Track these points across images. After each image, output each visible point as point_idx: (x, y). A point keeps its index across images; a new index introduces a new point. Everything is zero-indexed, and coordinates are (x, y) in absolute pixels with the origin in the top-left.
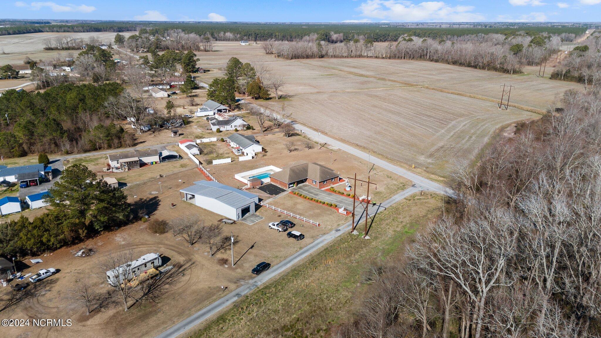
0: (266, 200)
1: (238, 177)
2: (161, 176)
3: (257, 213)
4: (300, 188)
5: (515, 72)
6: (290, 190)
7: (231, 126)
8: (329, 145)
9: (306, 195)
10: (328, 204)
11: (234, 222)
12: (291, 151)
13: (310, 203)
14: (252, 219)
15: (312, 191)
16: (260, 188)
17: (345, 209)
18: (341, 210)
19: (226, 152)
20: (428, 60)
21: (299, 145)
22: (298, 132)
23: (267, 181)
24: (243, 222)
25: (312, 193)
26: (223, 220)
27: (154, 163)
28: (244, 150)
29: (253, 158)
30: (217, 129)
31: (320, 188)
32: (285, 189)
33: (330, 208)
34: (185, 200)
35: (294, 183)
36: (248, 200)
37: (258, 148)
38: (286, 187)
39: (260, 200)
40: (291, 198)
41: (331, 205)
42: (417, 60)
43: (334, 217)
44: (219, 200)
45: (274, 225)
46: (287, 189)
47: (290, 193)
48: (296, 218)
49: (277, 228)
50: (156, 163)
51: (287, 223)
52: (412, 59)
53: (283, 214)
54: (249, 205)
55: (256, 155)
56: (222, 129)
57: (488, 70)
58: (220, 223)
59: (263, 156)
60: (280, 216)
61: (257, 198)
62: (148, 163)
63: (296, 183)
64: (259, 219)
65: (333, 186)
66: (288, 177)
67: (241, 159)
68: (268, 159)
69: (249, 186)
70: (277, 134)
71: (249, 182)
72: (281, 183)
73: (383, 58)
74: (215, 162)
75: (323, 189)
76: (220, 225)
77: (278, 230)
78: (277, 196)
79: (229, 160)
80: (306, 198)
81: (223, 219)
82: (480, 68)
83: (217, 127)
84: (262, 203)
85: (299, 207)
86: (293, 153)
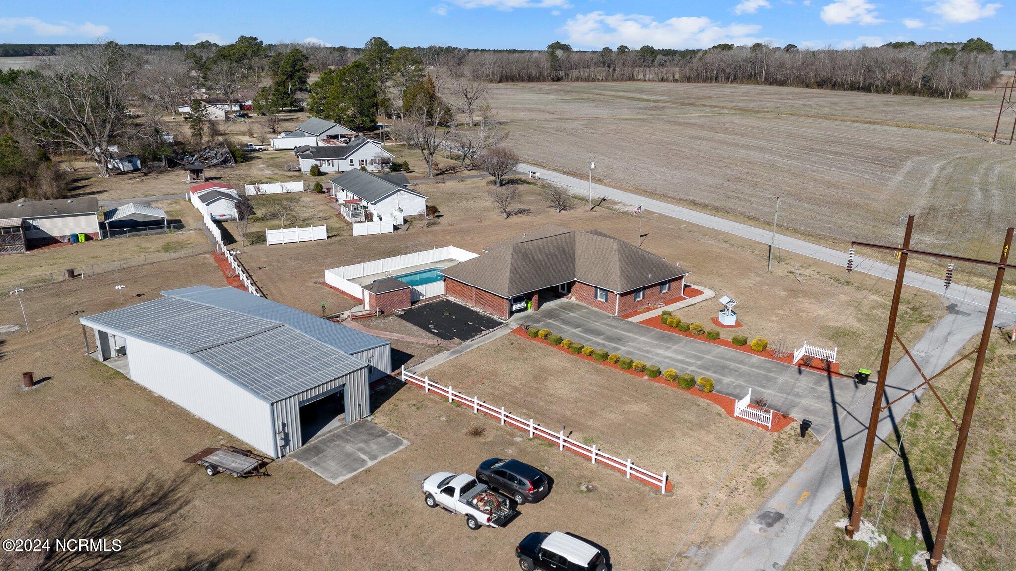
0: (422, 360)
1: (335, 277)
2: (72, 273)
3: (380, 419)
4: (550, 314)
5: (955, 96)
6: (514, 322)
7: (351, 160)
8: (615, 203)
9: (578, 342)
10: (675, 378)
11: (262, 467)
12: (509, 215)
13: (597, 371)
14: (349, 448)
15: (598, 325)
16: (408, 316)
17: (758, 403)
18: (742, 405)
19: (320, 215)
20: (763, 83)
21: (532, 202)
22: (524, 178)
23: (433, 291)
24: (305, 465)
25: (598, 333)
26: (213, 458)
27: (82, 238)
28: (371, 208)
29: (396, 228)
30: (312, 167)
31: (624, 315)
32: (495, 317)
33: (686, 394)
34: (101, 358)
35: (528, 297)
36: (339, 360)
37: (415, 205)
38: (501, 312)
39: (399, 358)
40: (522, 350)
41: (690, 383)
42: (742, 82)
43: (718, 438)
44: (204, 361)
45: (450, 491)
46: (505, 318)
47: (515, 331)
48: (555, 444)
49: (464, 509)
50: (88, 238)
51: (512, 479)
52: (731, 82)
53: (494, 423)
54: (337, 383)
55: (405, 221)
56: (325, 168)
57: (895, 93)
58: (189, 468)
59: (429, 225)
60: (477, 433)
61: (388, 348)
62: (63, 237)
63: (536, 297)
64: (385, 450)
65: (669, 308)
66: (507, 274)
67: (360, 229)
68: (443, 231)
69: (367, 307)
70: (469, 181)
71: (366, 293)
72: (483, 295)
73: (676, 81)
74: (275, 237)
75: (635, 319)
76: (184, 480)
77: (469, 517)
78: (468, 342)
79: (319, 233)
80: (579, 350)
81: (209, 451)
82: (877, 91)
83: (312, 162)
84: (404, 374)
85: (559, 388)
86: (515, 219)
